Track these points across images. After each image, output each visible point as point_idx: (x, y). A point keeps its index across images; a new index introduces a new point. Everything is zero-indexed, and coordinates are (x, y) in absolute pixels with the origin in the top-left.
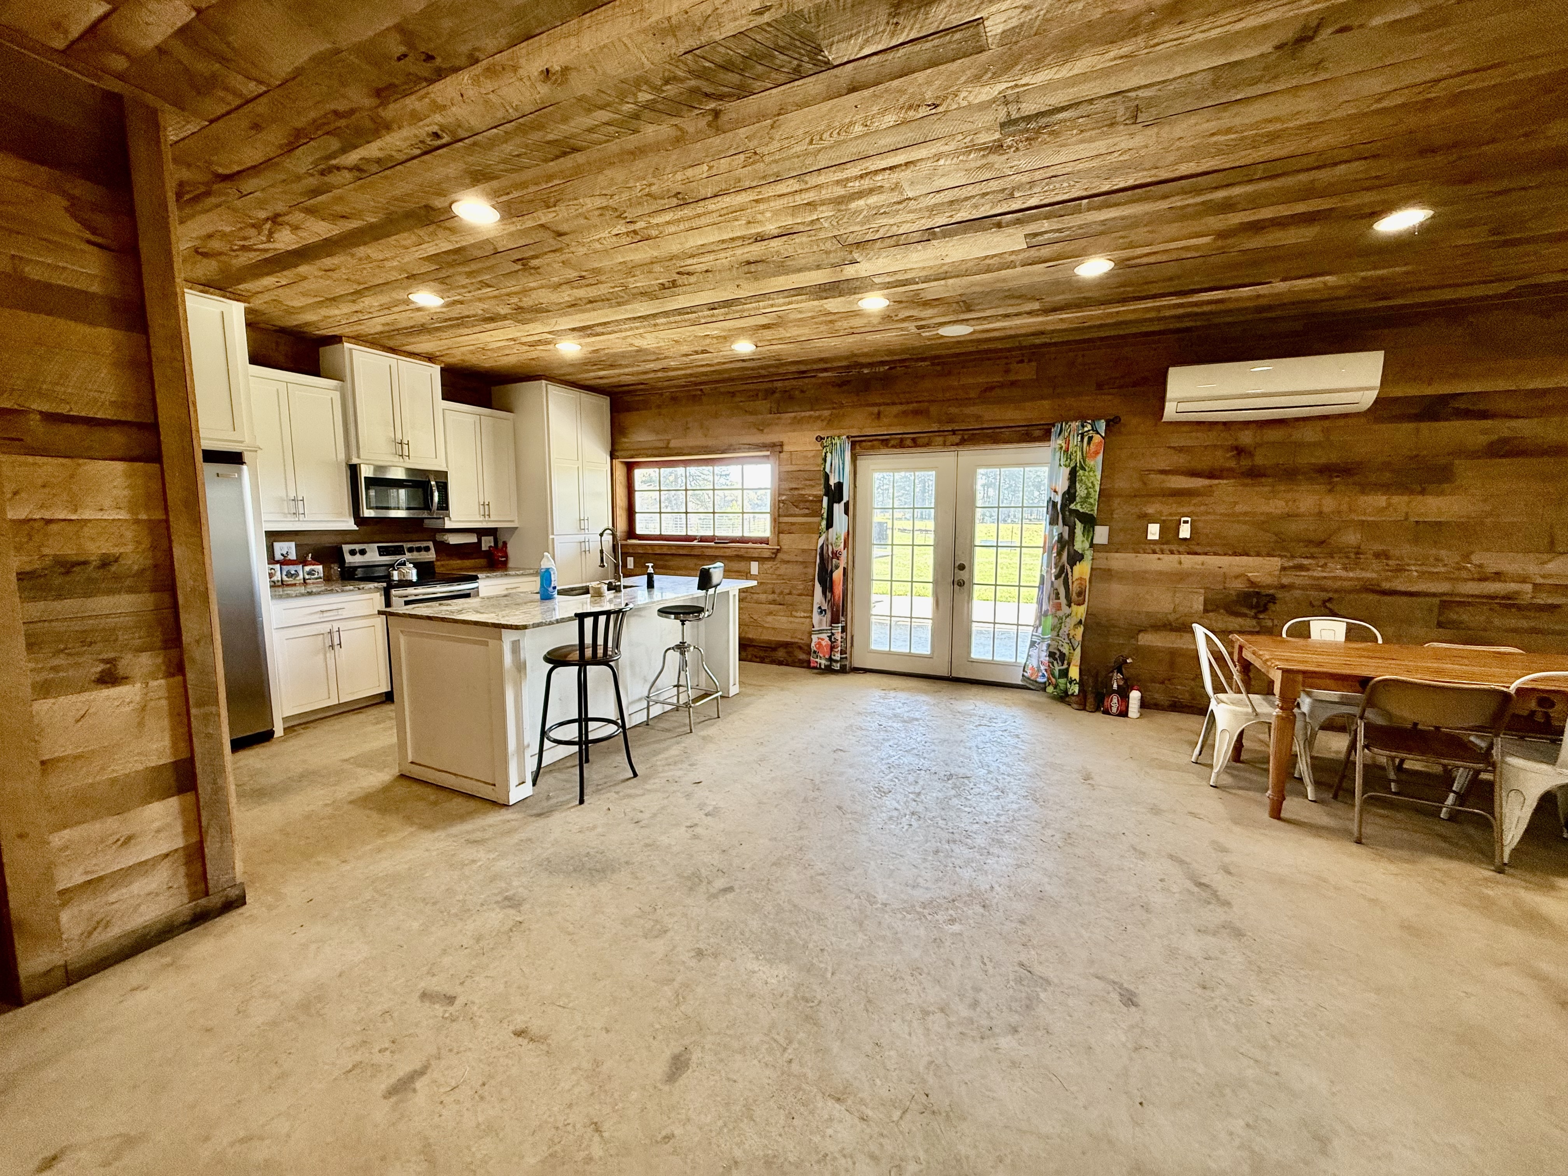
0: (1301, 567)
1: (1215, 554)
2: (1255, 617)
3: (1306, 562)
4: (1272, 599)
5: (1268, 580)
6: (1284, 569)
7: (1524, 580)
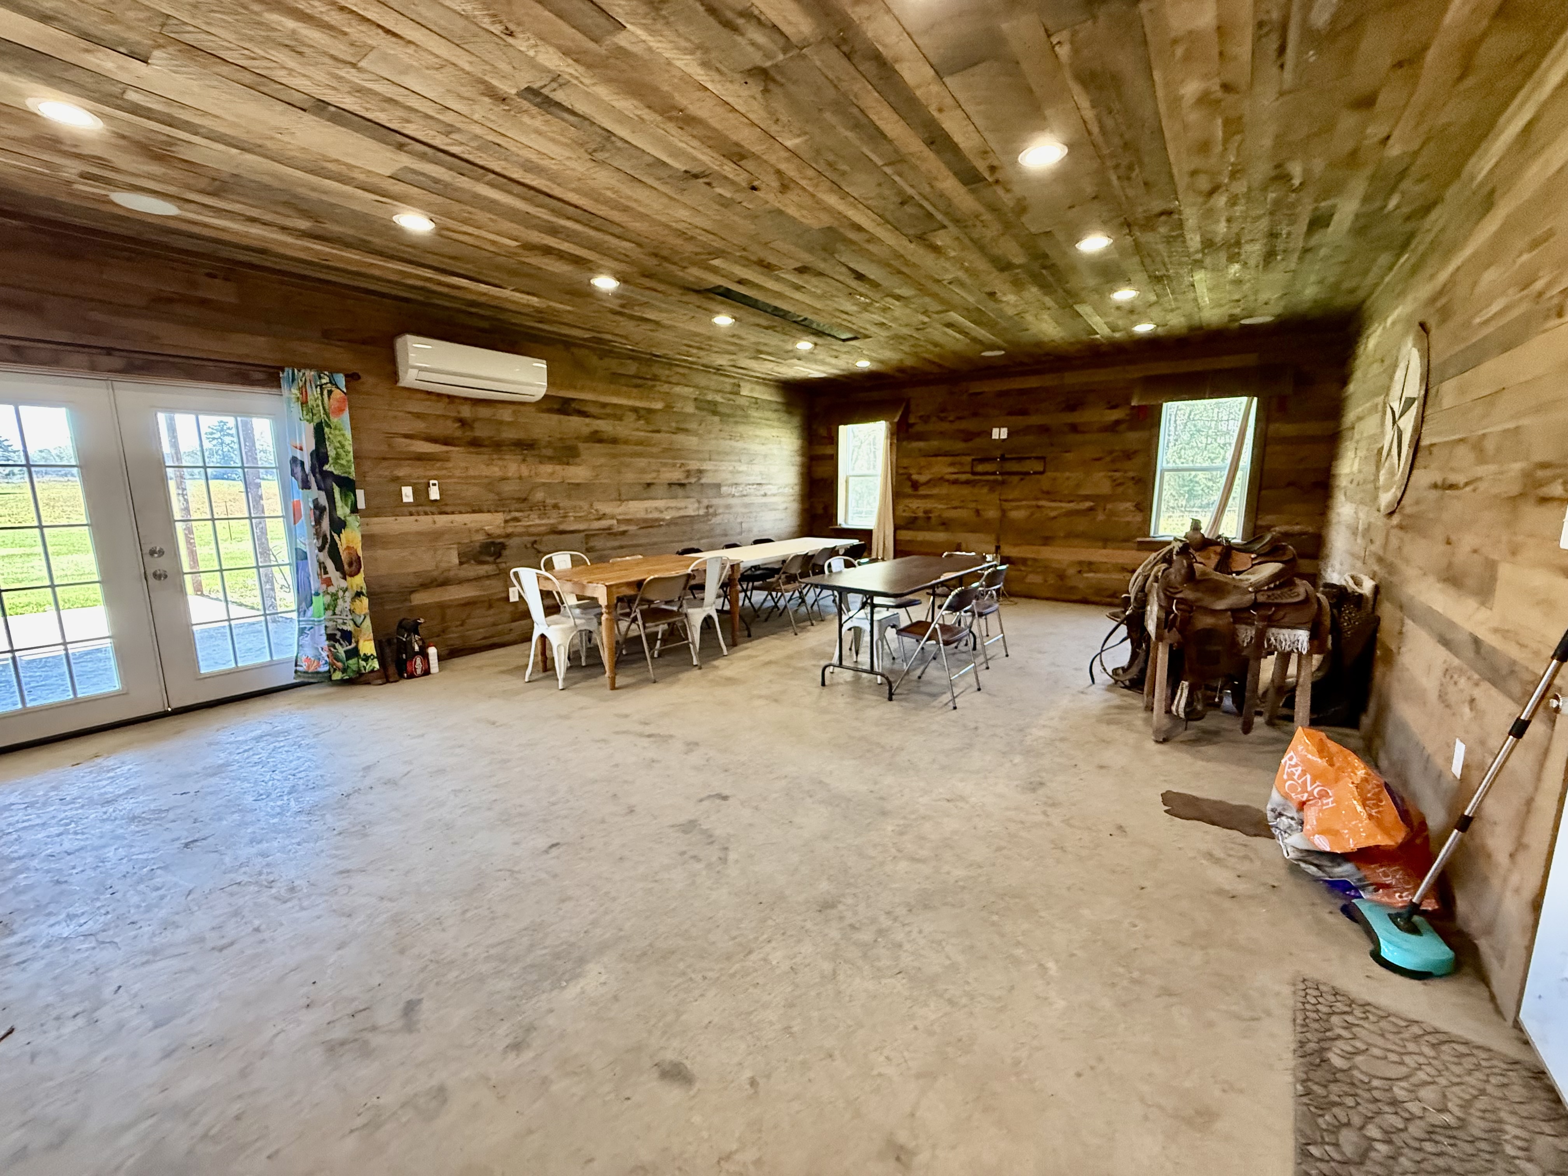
0: (516, 519)
1: (461, 513)
2: (495, 563)
3: (517, 514)
4: (503, 546)
5: (499, 531)
6: (506, 521)
7: (612, 518)
